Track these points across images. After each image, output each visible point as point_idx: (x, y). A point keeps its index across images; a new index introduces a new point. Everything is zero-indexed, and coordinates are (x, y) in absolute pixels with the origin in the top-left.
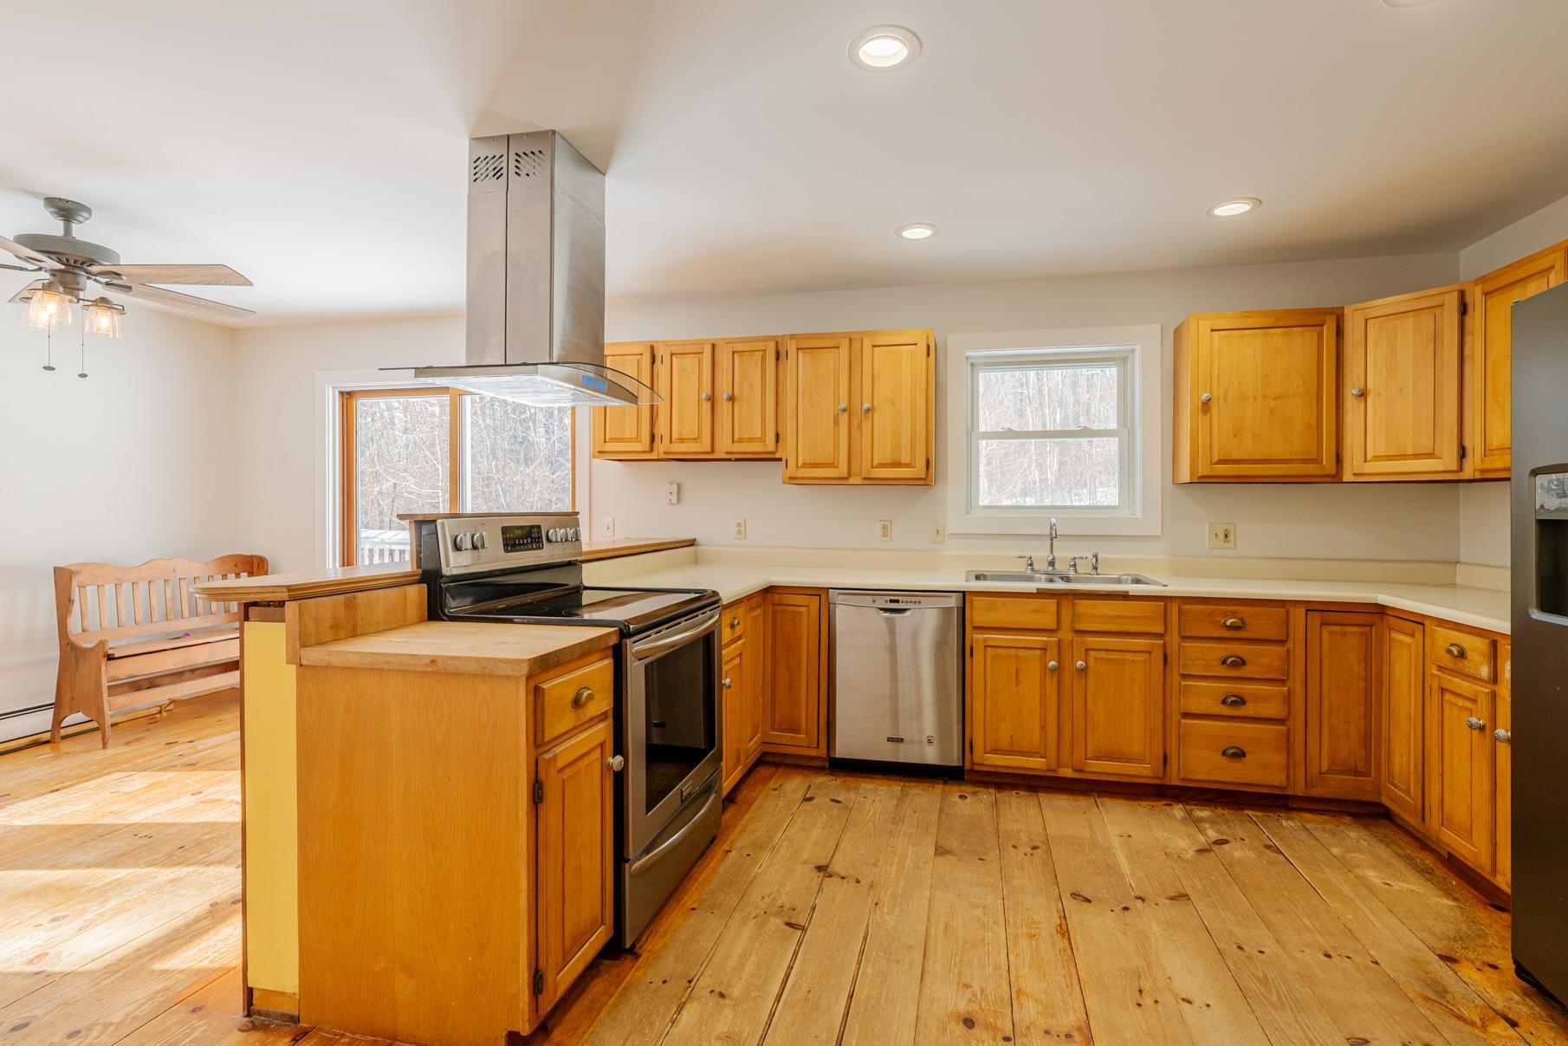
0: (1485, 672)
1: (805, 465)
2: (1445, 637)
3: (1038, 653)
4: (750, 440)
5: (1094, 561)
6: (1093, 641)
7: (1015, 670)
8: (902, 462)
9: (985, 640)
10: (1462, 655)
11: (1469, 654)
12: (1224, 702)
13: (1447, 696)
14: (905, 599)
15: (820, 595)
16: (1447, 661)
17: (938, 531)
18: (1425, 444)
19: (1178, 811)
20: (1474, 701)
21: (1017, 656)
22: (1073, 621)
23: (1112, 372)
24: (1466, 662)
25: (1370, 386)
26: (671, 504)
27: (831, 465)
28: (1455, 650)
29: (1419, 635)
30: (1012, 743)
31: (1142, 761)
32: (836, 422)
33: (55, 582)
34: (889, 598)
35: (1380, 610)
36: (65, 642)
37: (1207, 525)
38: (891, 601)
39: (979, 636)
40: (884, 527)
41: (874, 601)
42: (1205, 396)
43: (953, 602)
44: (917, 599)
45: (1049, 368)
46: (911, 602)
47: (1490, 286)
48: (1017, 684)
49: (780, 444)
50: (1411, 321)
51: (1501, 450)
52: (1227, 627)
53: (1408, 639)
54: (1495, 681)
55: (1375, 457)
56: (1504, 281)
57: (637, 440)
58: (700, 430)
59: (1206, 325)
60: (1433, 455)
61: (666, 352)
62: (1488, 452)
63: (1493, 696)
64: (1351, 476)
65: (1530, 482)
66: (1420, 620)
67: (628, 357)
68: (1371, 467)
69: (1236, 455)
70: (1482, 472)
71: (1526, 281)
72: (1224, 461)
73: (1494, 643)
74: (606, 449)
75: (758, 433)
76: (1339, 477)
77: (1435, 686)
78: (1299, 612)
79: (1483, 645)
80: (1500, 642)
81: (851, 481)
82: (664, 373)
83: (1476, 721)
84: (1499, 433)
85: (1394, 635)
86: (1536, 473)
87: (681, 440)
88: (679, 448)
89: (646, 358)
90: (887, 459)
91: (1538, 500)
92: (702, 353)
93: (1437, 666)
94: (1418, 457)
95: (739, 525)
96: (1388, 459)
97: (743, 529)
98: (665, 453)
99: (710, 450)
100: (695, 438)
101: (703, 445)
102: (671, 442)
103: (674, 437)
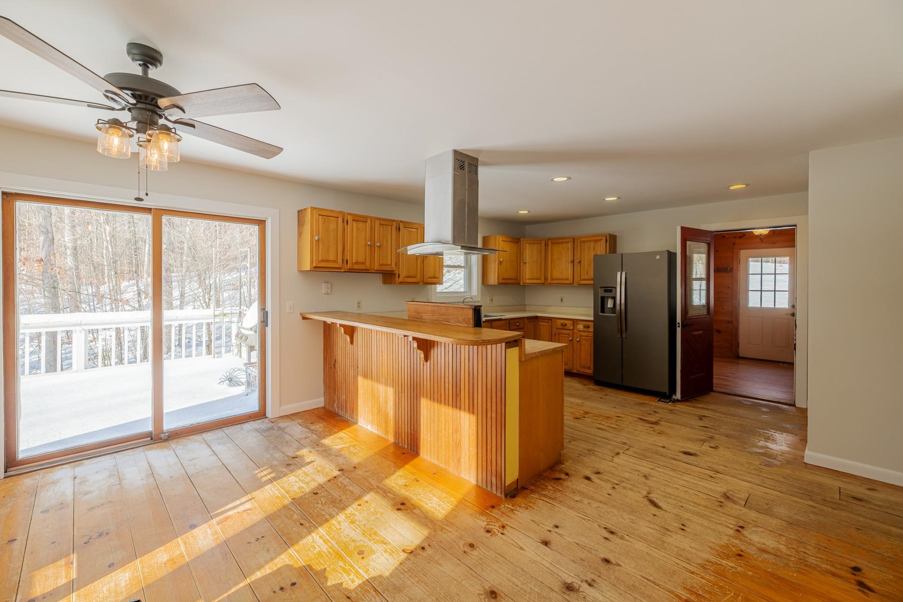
0: (572, 328)
1: (405, 277)
2: (560, 322)
4: (385, 264)
8: (435, 276)
10: (566, 325)
13: (561, 335)
16: (561, 327)
18: (539, 277)
20: (569, 334)
25: (527, 260)
26: (327, 293)
27: (414, 277)
28: (564, 324)
29: (550, 323)
32: (417, 260)
35: (537, 318)
37: (488, 297)
42: (501, 260)
47: (553, 241)
49: (397, 268)
50: (536, 246)
51: (556, 279)
52: (517, 326)
53: (546, 324)
54: (573, 330)
55: (529, 279)
56: (557, 241)
57: (335, 261)
58: (366, 259)
59: (501, 239)
60: (539, 279)
61: (350, 218)
62: (552, 279)
63: (573, 333)
64: (522, 284)
65: (600, 289)
66: (550, 319)
67: (331, 218)
68: (528, 281)
69: (506, 277)
70: (549, 283)
71: (563, 243)
72: (503, 279)
73: (574, 322)
74: (319, 266)
75: (389, 263)
76: (519, 284)
77: (557, 333)
78: (526, 320)
79: (571, 322)
80: (575, 321)
81: (420, 284)
82: (349, 229)
83: (570, 339)
84: (556, 275)
85: (541, 323)
86: (601, 288)
87: (357, 263)
88: (356, 267)
89: (340, 220)
90: (432, 276)
91: (601, 293)
92: (366, 222)
93: (557, 329)
94: (537, 279)
95: (359, 303)
96: (531, 279)
97: (360, 305)
98: (349, 269)
99: (370, 268)
100: (364, 263)
101: (367, 266)
102: (352, 263)
103: (354, 262)
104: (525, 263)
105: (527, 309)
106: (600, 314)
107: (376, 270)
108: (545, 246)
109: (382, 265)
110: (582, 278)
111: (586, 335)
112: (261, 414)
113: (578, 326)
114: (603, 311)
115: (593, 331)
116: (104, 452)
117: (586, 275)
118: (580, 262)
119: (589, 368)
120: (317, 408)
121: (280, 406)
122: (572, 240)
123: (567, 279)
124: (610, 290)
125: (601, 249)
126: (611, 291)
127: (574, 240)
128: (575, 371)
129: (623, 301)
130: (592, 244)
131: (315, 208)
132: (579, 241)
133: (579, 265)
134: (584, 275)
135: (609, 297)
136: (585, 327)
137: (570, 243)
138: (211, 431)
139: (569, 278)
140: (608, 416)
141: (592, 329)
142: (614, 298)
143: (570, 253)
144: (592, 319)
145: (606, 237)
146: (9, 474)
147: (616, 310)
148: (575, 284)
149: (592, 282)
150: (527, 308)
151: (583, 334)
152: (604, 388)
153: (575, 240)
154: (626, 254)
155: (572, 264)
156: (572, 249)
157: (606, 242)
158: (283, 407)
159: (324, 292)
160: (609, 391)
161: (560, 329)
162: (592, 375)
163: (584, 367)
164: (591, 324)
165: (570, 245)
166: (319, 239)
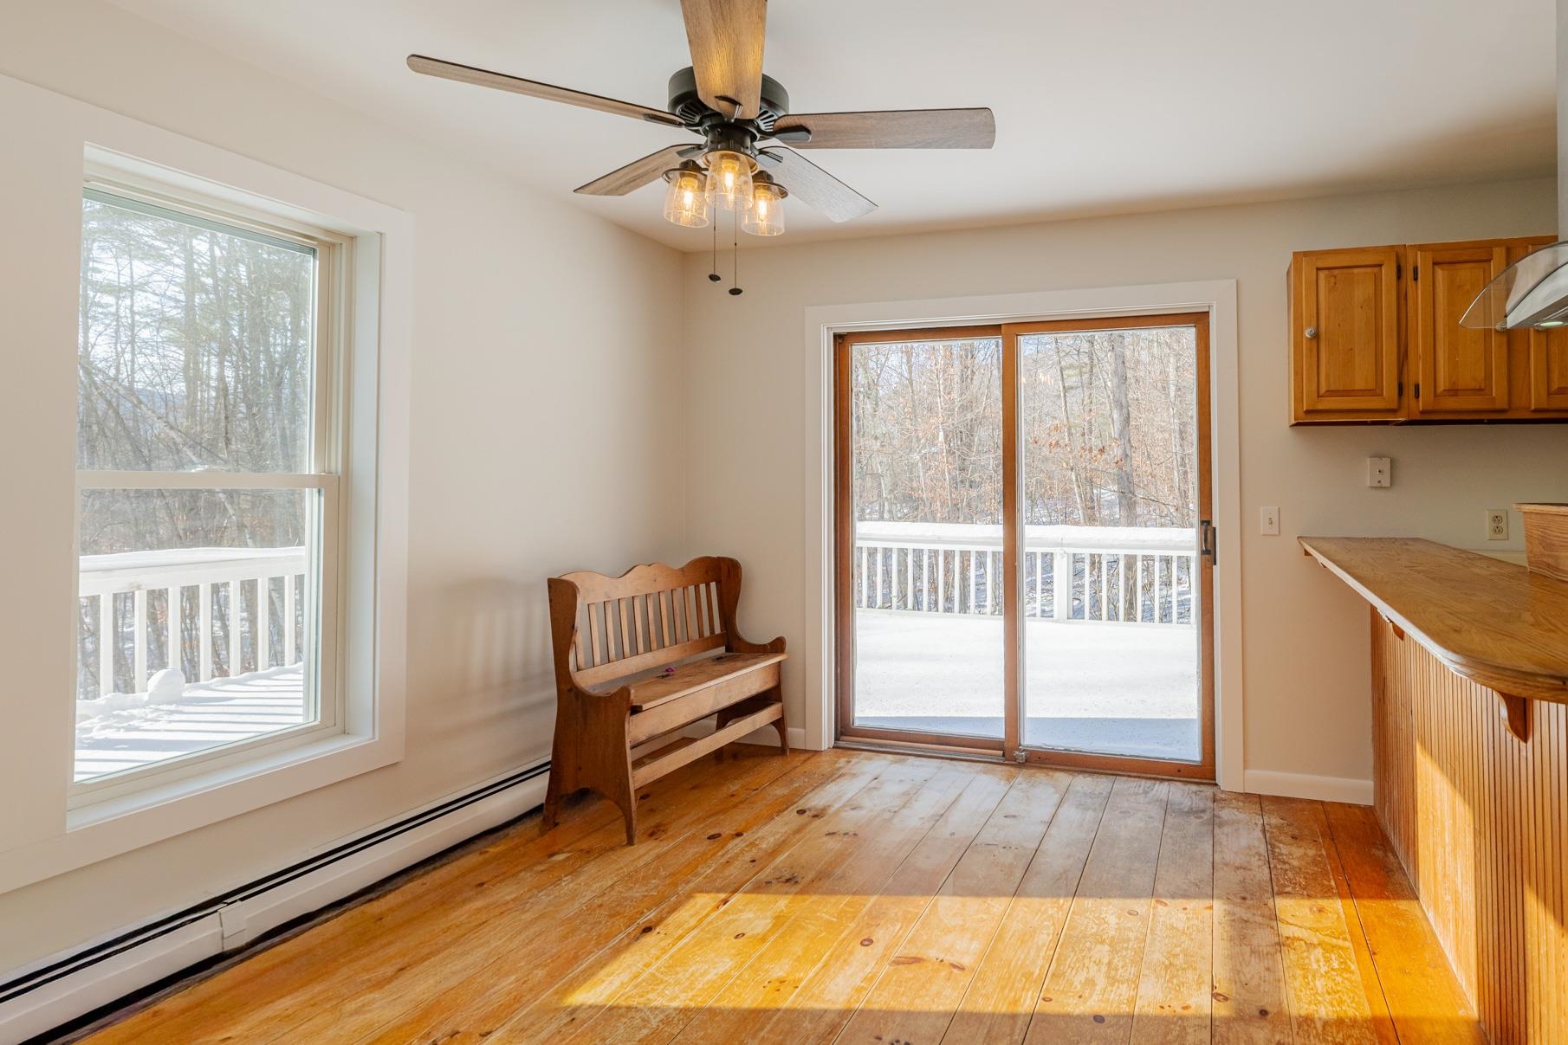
26: (1380, 488)
33: (551, 601)
36: (565, 687)
57: (1375, 392)
58: (1488, 376)
61: (1422, 261)
67: (1356, 271)
74: (1320, 407)
82: (1418, 293)
87: (1453, 392)
88: (1451, 403)
89: (1388, 273)
92: (1489, 261)
95: (1497, 518)
97: (1503, 525)
98: (1422, 412)
99: (1506, 407)
100: (1480, 390)
101: (1494, 398)
102: (1435, 395)
103: (1441, 387)
107: (1535, 411)
109: (1561, 392)
112: (1202, 773)
116: (935, 753)
120: (1350, 806)
121: (1245, 768)
131: (1306, 254)
138: (1095, 776)
146: (841, 744)
158: (1249, 772)
159: (1368, 484)
166: (1316, 336)
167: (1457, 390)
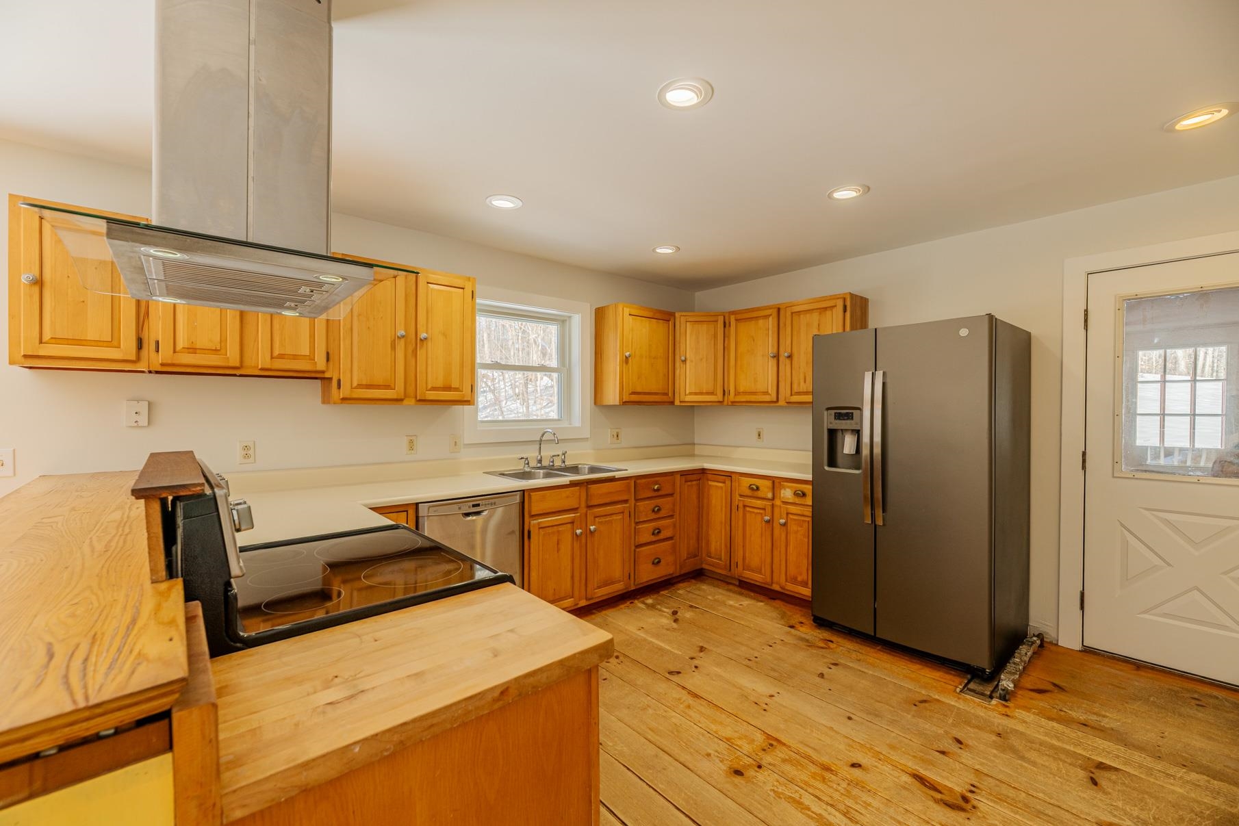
0: (770, 495)
1: (360, 386)
2: (747, 482)
3: (569, 526)
4: (295, 357)
5: (563, 457)
6: (596, 510)
7: (556, 541)
8: (453, 386)
9: (539, 523)
10: (758, 488)
11: (761, 488)
12: (653, 534)
13: (748, 509)
14: (484, 502)
15: (407, 511)
16: (748, 492)
17: (456, 442)
18: (710, 388)
19: (638, 604)
20: (764, 509)
21: (558, 531)
22: (587, 500)
23: (553, 329)
24: (759, 492)
25: (688, 356)
26: (137, 425)
27: (387, 387)
28: (754, 487)
29: (728, 482)
30: (554, 594)
31: (620, 581)
32: (393, 347)
34: (471, 504)
35: (703, 471)
37: (609, 430)
38: (474, 506)
39: (535, 522)
40: (411, 442)
41: (460, 508)
42: (627, 354)
43: (518, 499)
44: (493, 501)
45: (527, 321)
46: (488, 504)
47: (739, 317)
48: (558, 551)
49: (331, 363)
50: (705, 326)
51: (745, 393)
52: (655, 490)
53: (721, 485)
54: (773, 499)
55: (691, 394)
56: (746, 316)
57: (113, 343)
58: (223, 340)
59: (627, 311)
60: (712, 394)
62: (737, 393)
63: (773, 506)
64: (677, 403)
65: (825, 413)
66: (729, 475)
68: (688, 398)
69: (639, 390)
70: (733, 402)
71: (757, 318)
72: (634, 393)
73: (773, 482)
74: (41, 353)
75: (305, 351)
76: (672, 403)
77: (741, 505)
78: (678, 477)
79: (768, 483)
80: (776, 481)
81: (405, 402)
83: (767, 518)
84: (744, 385)
85: (710, 483)
86: (828, 409)
87: (192, 350)
88: (189, 359)
90: (440, 384)
91: (829, 421)
93: (741, 496)
94: (708, 394)
95: (245, 448)
96: (696, 394)
97: (251, 452)
98: (162, 365)
99: (238, 364)
100: (216, 350)
101: (228, 358)
102: (175, 351)
103: (180, 346)
104: (684, 361)
105: (696, 452)
106: (827, 468)
107: (262, 369)
108: (725, 326)
109: (281, 356)
110: (795, 389)
111: (799, 512)
113: (782, 491)
114: (832, 462)
115: (811, 504)
117: (802, 383)
118: (790, 357)
119: (804, 584)
122: (776, 310)
123: (766, 393)
124: (846, 413)
125: (833, 324)
126: (849, 416)
127: (779, 310)
128: (776, 587)
129: (878, 438)
130: (815, 316)
132: (789, 314)
133: (788, 361)
134: (799, 384)
135: (846, 430)
136: (796, 494)
137: (771, 319)
139: (770, 392)
140: (825, 759)
141: (809, 501)
142: (858, 433)
143: (772, 340)
144: (809, 477)
145: (845, 300)
147: (860, 458)
148: (782, 403)
149: (809, 398)
150: (698, 450)
151: (793, 509)
152: (834, 638)
153: (782, 313)
154: (885, 329)
155: (775, 361)
156: (776, 329)
157: (845, 311)
159: (126, 422)
160: (844, 648)
161: (747, 496)
162: (811, 600)
163: (794, 580)
164: (808, 489)
165: (771, 322)
166: (39, 282)
167: (196, 349)
